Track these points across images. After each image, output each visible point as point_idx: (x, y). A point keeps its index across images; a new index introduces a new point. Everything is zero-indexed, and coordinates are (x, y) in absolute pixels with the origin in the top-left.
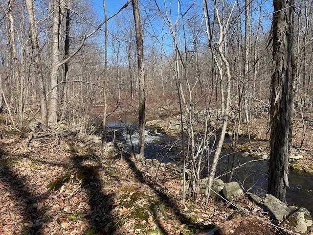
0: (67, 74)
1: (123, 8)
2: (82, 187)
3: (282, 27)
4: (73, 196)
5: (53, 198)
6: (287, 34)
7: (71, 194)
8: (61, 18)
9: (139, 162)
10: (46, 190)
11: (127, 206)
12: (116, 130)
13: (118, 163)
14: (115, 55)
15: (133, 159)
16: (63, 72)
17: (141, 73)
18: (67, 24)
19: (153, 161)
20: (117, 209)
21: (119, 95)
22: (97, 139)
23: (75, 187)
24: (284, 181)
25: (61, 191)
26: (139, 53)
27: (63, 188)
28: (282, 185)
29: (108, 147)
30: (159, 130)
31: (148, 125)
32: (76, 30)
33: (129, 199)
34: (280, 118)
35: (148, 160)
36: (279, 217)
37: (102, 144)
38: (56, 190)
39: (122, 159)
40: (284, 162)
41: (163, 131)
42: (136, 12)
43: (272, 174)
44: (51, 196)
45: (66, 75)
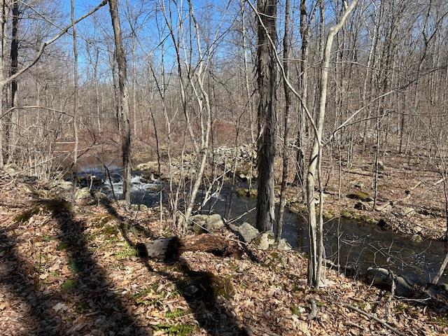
0: (16, 94)
1: (101, 5)
2: (52, 217)
3: (265, 59)
4: (44, 225)
5: (22, 228)
6: (270, 67)
7: (42, 223)
8: (6, 13)
9: (122, 209)
10: (13, 223)
11: (98, 226)
12: (94, 177)
13: (94, 209)
14: (92, 67)
15: (114, 205)
16: (9, 91)
17: (124, 99)
18: (15, 22)
19: (139, 206)
20: (88, 230)
21: (99, 126)
22: (66, 185)
23: (45, 217)
24: (270, 215)
25: (30, 222)
26: (121, 73)
27: (31, 219)
28: (269, 219)
29: (83, 193)
30: (157, 176)
31: (142, 169)
32: (27, 28)
33: (101, 222)
34: (265, 152)
35: (133, 205)
36: (248, 239)
37: (73, 190)
38: (24, 221)
39: (99, 205)
40: (269, 195)
41: (162, 177)
42: (116, 21)
43: (259, 208)
44: (19, 227)
45: (13, 98)
